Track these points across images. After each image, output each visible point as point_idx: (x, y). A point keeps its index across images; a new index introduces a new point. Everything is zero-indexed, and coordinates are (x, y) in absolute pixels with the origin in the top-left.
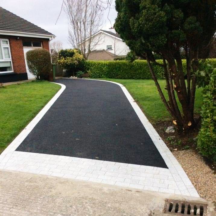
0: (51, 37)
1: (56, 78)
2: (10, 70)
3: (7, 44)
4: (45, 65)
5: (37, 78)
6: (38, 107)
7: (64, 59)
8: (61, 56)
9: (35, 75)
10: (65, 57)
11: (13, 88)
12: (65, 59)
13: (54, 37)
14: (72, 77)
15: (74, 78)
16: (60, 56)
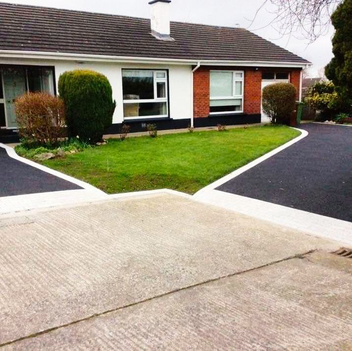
0: (306, 65)
1: (302, 122)
2: (239, 110)
3: (241, 77)
4: (286, 104)
5: (272, 121)
6: (256, 154)
7: (318, 95)
8: (315, 91)
9: (270, 117)
10: (320, 93)
11: (237, 133)
12: (320, 96)
13: (310, 65)
14: (327, 121)
15: (331, 123)
16: (313, 92)
